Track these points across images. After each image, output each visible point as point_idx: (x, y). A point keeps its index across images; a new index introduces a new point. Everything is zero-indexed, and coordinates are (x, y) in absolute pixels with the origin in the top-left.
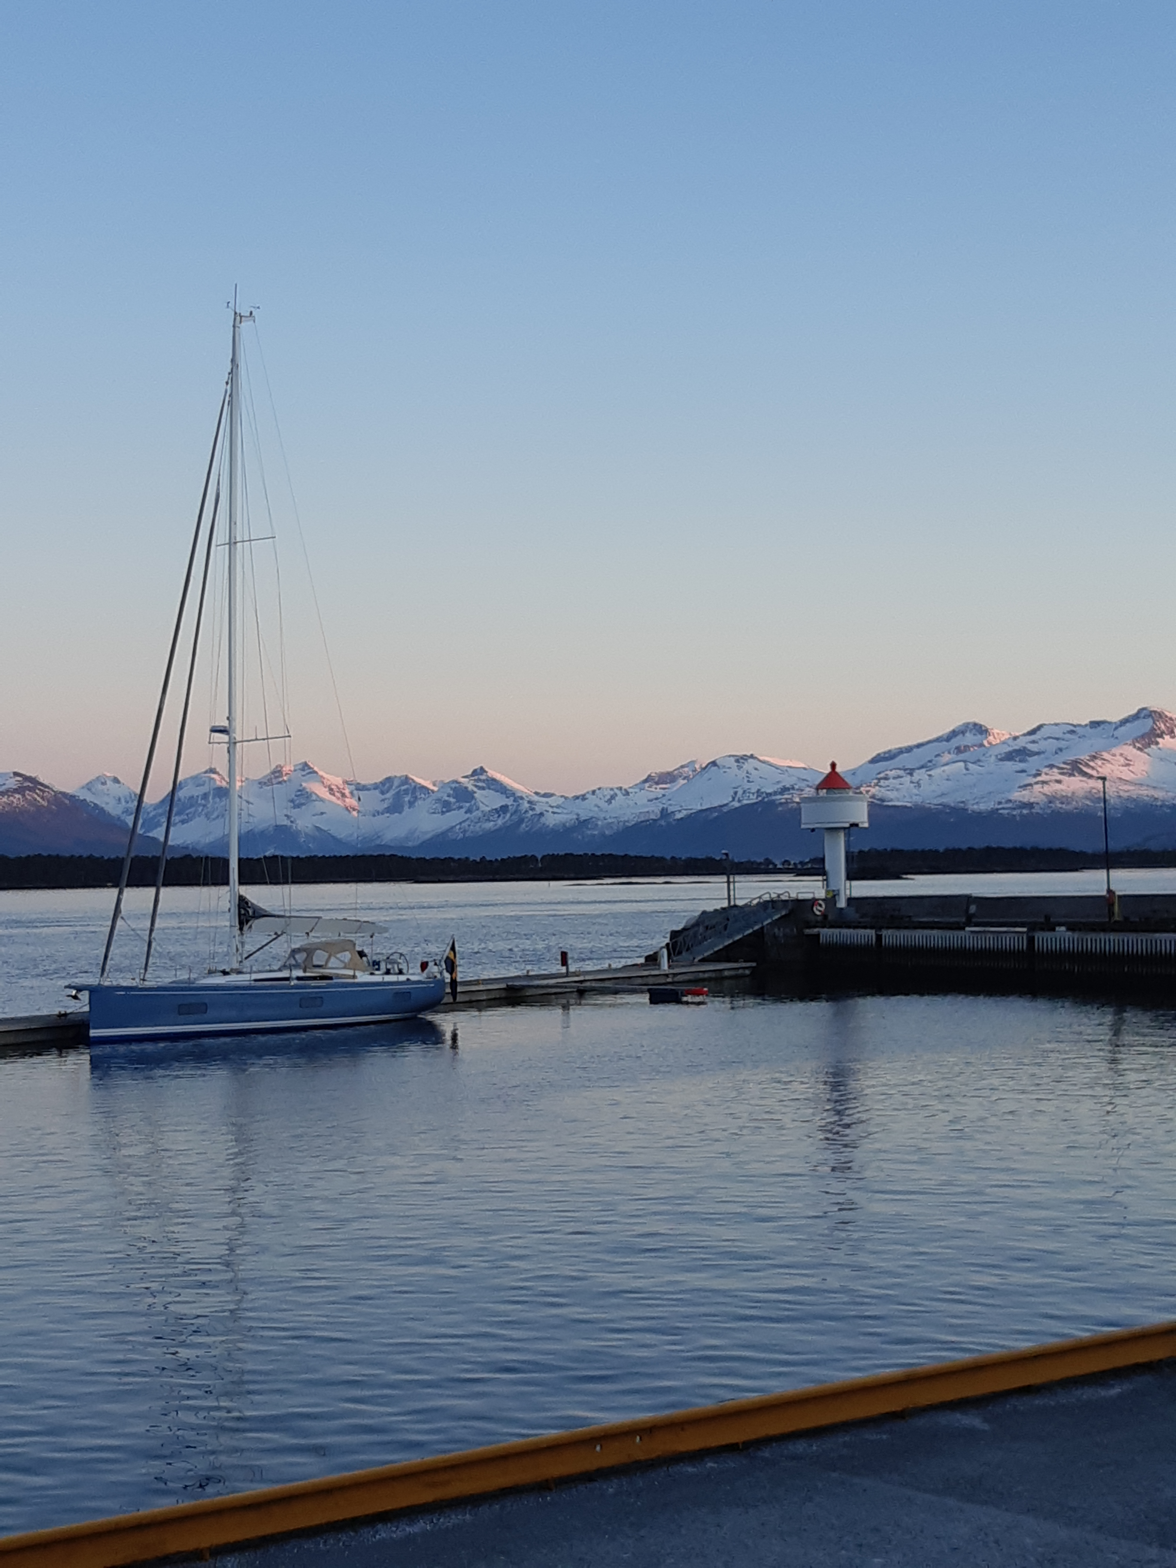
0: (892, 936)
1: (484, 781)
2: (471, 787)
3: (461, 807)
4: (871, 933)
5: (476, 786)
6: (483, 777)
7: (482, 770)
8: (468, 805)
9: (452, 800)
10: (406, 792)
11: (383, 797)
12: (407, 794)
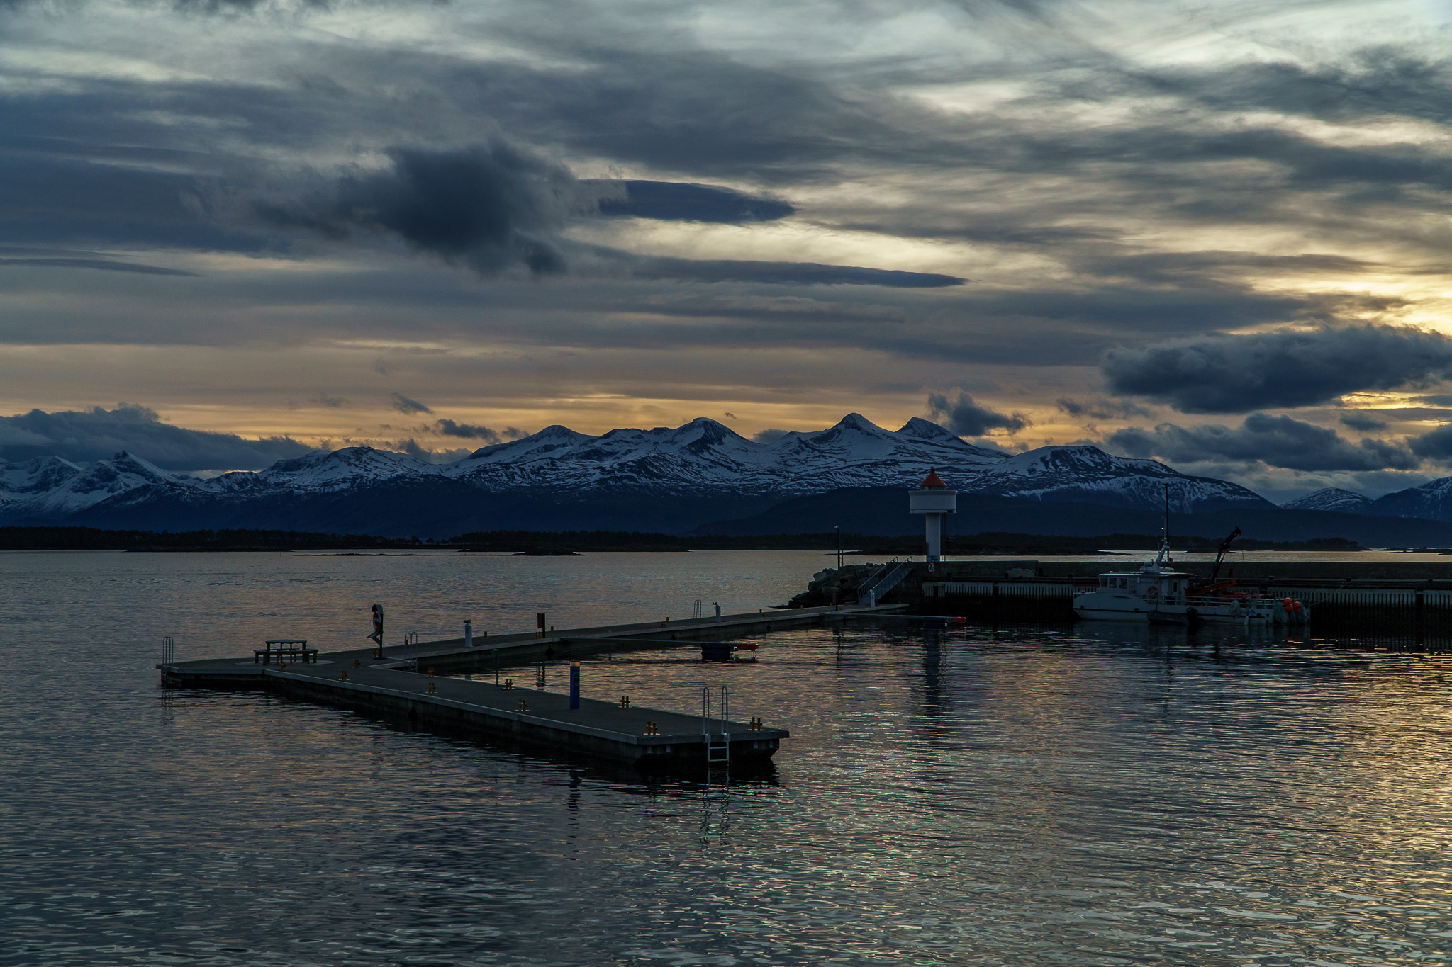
0: (1006, 588)
1: (125, 463)
2: (113, 469)
3: (105, 486)
4: (990, 586)
5: (118, 468)
6: (125, 460)
7: (125, 455)
8: (110, 484)
9: (95, 479)
10: (53, 471)
11: (31, 476)
12: (54, 473)
